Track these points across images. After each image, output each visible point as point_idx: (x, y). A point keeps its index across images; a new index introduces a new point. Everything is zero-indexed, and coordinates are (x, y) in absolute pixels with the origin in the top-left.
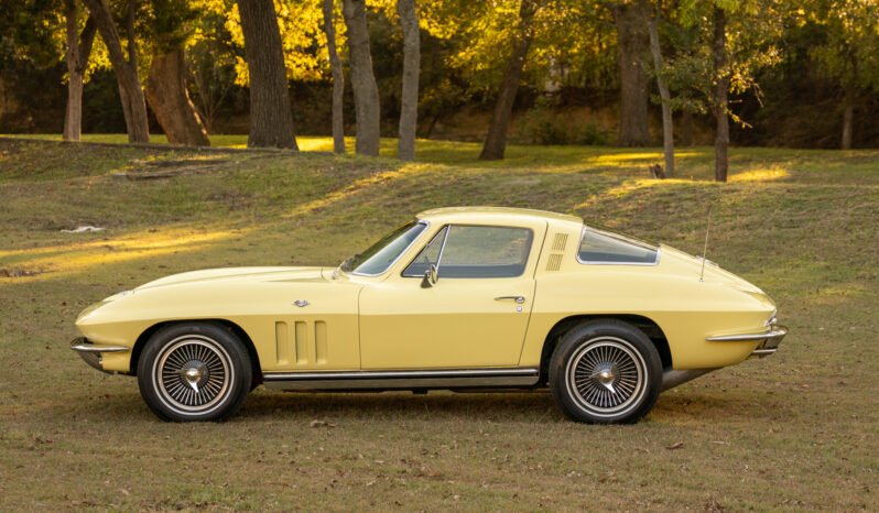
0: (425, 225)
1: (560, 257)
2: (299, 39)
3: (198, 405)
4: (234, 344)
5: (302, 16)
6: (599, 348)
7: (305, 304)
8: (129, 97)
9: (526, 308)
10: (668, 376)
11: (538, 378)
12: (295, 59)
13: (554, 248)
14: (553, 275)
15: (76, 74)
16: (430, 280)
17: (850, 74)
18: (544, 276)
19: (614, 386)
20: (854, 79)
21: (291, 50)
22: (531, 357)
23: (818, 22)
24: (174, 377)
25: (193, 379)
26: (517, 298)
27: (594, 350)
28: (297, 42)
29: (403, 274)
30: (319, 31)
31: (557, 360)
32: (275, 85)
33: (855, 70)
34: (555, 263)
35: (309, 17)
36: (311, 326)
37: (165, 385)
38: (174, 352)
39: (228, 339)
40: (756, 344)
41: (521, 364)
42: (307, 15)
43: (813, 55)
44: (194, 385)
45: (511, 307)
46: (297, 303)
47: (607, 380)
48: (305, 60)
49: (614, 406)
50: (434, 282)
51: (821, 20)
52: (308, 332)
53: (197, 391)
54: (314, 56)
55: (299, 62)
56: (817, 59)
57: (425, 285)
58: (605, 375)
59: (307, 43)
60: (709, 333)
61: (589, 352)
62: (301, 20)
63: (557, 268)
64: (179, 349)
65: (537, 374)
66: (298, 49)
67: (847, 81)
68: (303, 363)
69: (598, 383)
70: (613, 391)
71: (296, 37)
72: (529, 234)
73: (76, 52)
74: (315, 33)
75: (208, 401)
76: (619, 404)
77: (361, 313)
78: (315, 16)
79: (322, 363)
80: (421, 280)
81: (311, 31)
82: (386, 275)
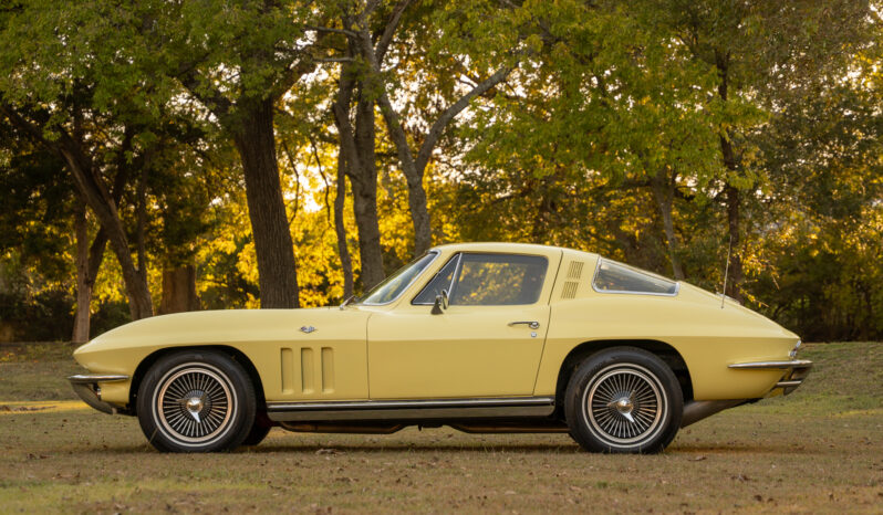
0: (436, 253)
1: (576, 285)
2: (310, 277)
3: (200, 436)
4: (237, 372)
5: (314, 254)
6: (616, 376)
7: (312, 330)
8: (138, 307)
9: (540, 334)
10: (690, 408)
11: (553, 407)
12: (306, 296)
13: (569, 275)
14: (568, 302)
15: (85, 286)
16: (441, 308)
17: (864, 311)
18: (559, 303)
19: (634, 415)
20: (869, 317)
21: (302, 288)
22: (546, 385)
23: (831, 251)
24: (174, 408)
25: (195, 408)
26: (530, 323)
27: (611, 377)
28: (308, 280)
29: (412, 302)
30: (329, 269)
31: (573, 390)
32: (285, 285)
33: (869, 308)
34: (571, 290)
35: (320, 255)
36: (318, 352)
37: (166, 415)
38: (176, 381)
39: (231, 367)
40: (781, 374)
41: (535, 394)
42: (317, 253)
43: (827, 293)
44: (196, 415)
45: (526, 333)
46: (303, 329)
47: (625, 409)
48: (316, 298)
49: (633, 436)
50: (445, 308)
51: (834, 250)
52: (315, 359)
53: (199, 421)
54: (325, 294)
55: (310, 299)
56: (831, 296)
57: (436, 311)
58: (623, 403)
59: (318, 281)
60: (731, 361)
61: (607, 380)
62: (312, 258)
63: (572, 295)
64: (180, 378)
65: (552, 403)
66: (309, 287)
67: (862, 319)
68: (309, 392)
69: (616, 413)
70: (632, 420)
71: (306, 275)
72: (542, 262)
73: (86, 265)
74: (326, 271)
75: (210, 432)
76: (638, 434)
77: (370, 339)
78: (327, 254)
79: (329, 392)
80: (431, 307)
81: (322, 269)
82: (395, 304)
